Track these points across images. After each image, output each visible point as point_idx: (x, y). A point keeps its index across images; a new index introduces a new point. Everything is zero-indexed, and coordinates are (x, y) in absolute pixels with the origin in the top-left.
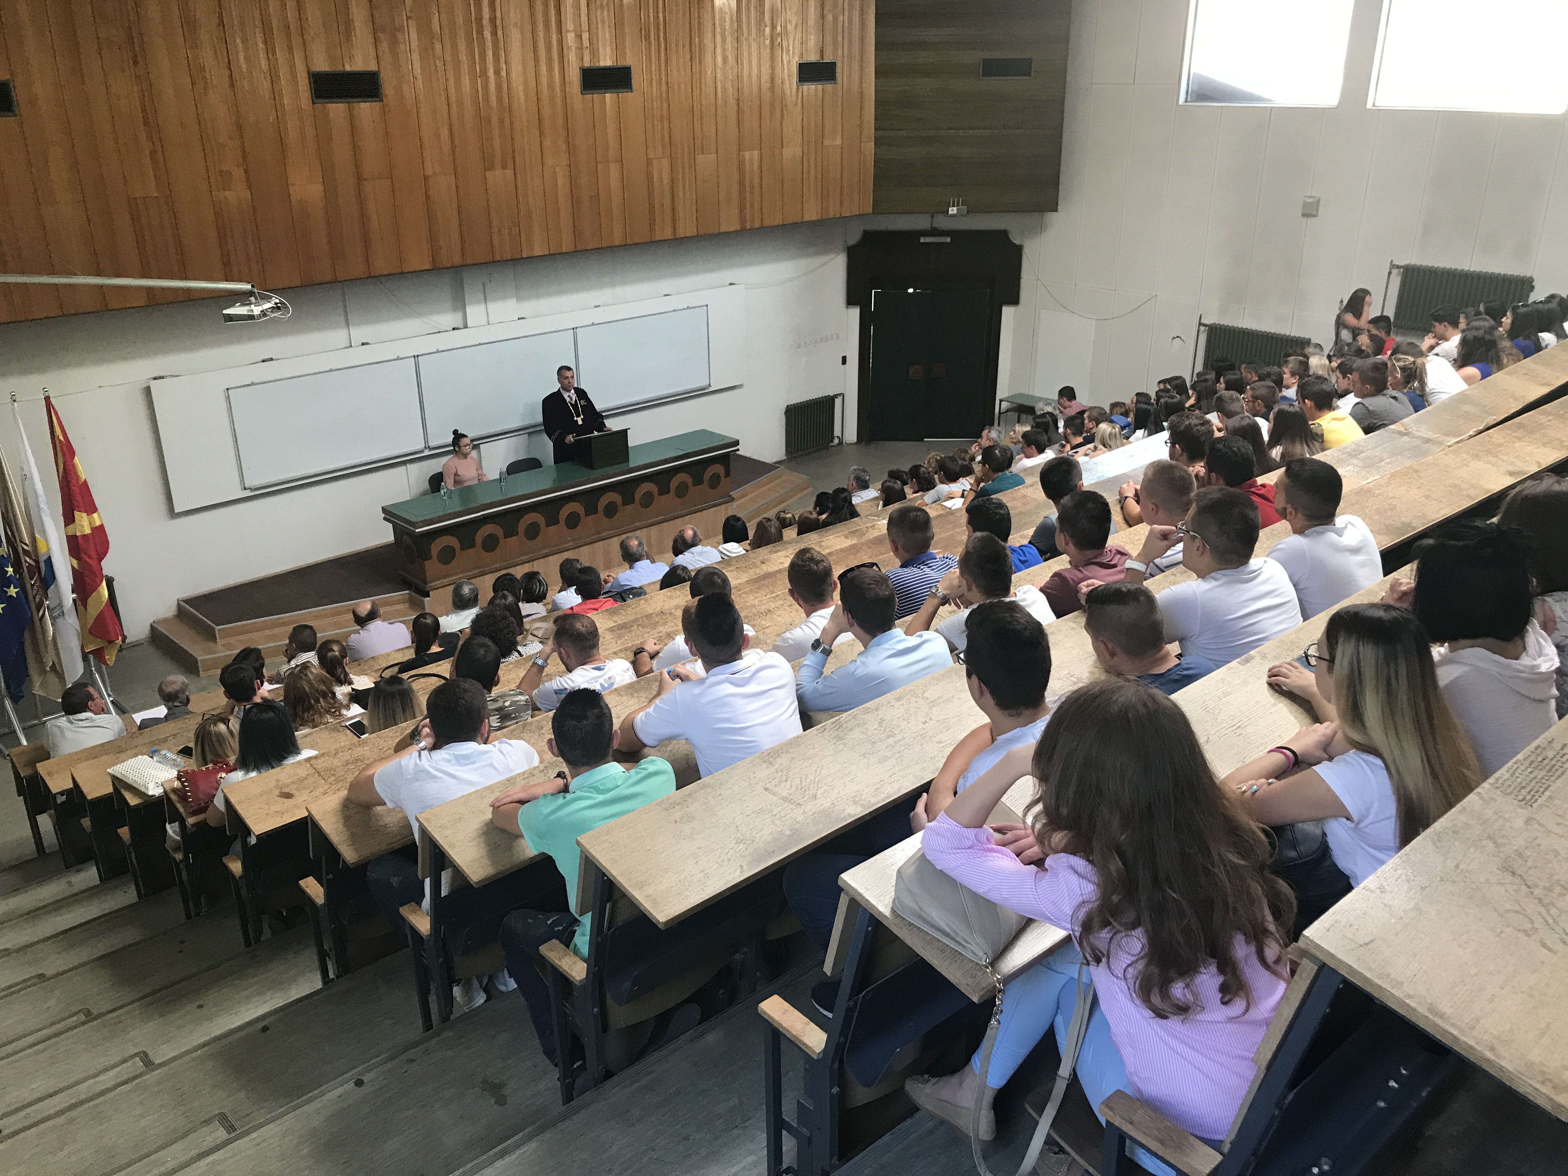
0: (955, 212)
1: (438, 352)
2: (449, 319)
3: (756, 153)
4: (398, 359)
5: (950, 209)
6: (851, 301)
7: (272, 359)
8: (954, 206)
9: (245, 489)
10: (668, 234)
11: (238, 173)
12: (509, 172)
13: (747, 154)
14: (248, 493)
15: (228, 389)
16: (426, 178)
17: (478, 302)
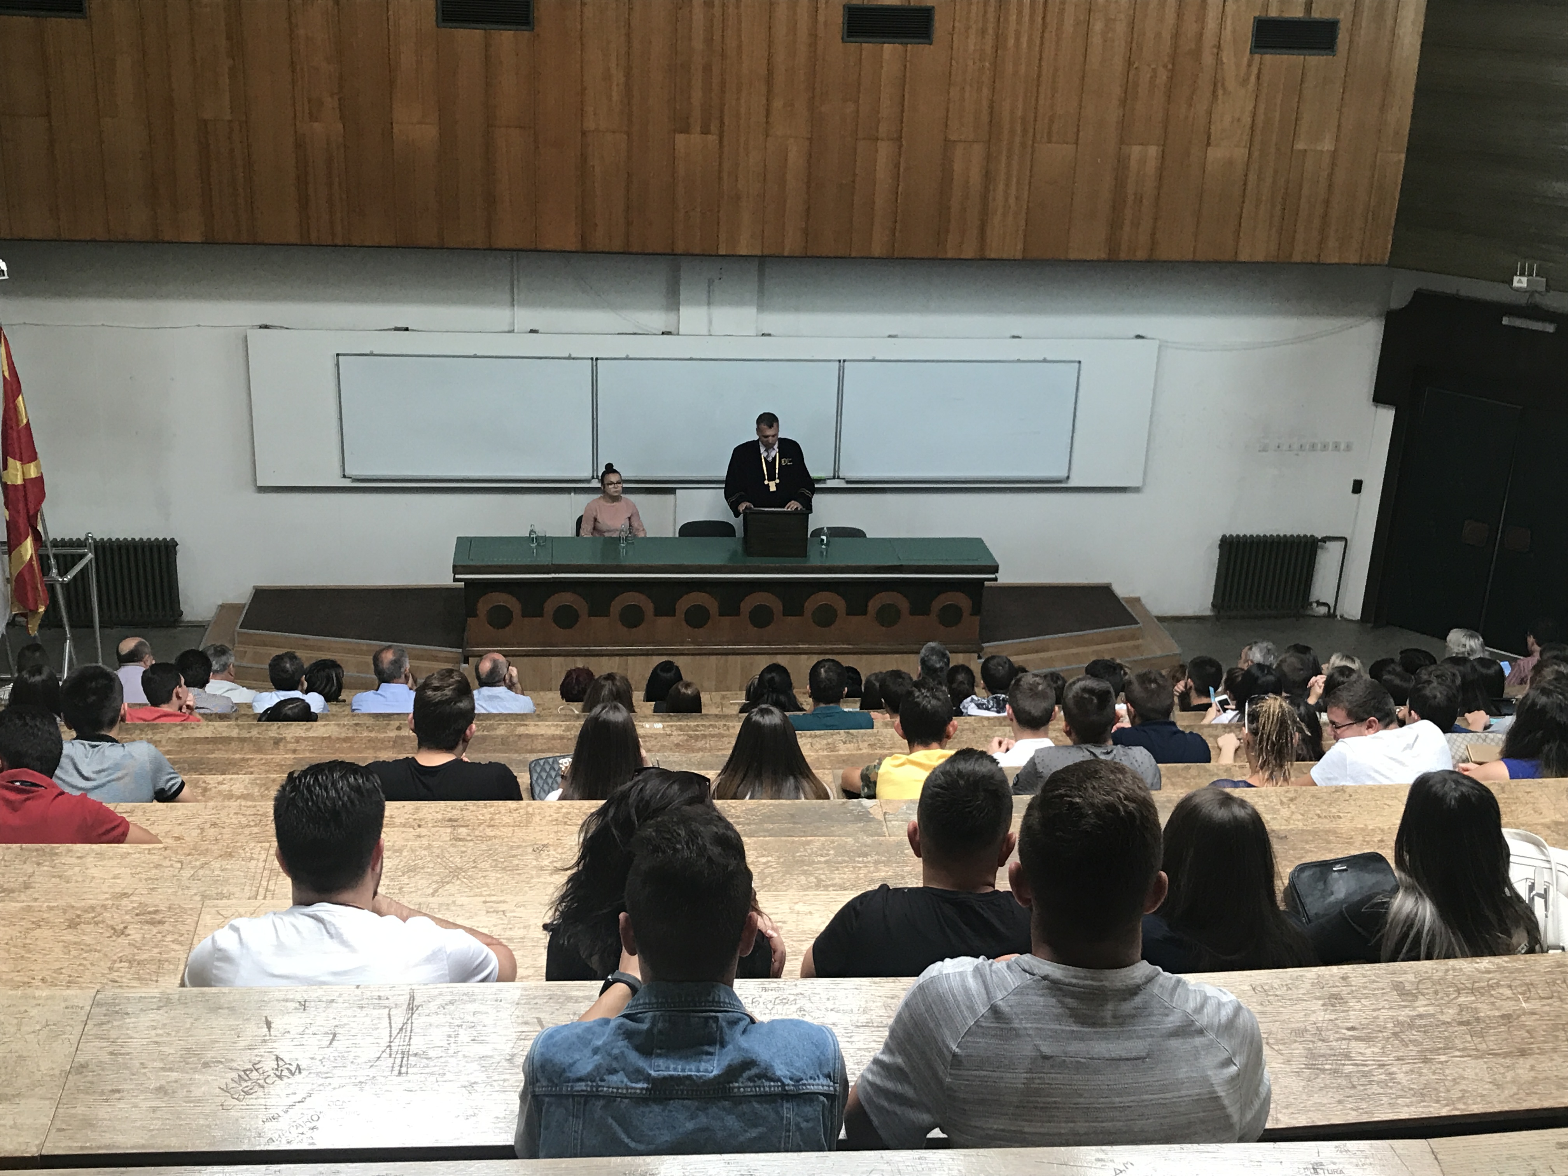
0: (1524, 285)
1: (627, 358)
2: (656, 319)
3: (1153, 151)
4: (570, 358)
5: (1516, 279)
6: (1380, 398)
7: (407, 329)
8: (1522, 274)
9: (344, 476)
10: (969, 252)
11: (331, 103)
12: (712, 138)
13: (1136, 151)
14: (347, 483)
15: (338, 355)
16: (584, 133)
17: (697, 303)
